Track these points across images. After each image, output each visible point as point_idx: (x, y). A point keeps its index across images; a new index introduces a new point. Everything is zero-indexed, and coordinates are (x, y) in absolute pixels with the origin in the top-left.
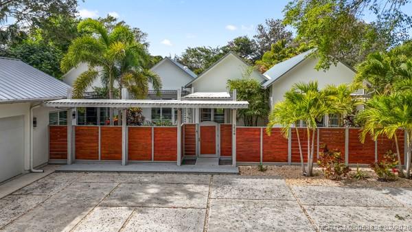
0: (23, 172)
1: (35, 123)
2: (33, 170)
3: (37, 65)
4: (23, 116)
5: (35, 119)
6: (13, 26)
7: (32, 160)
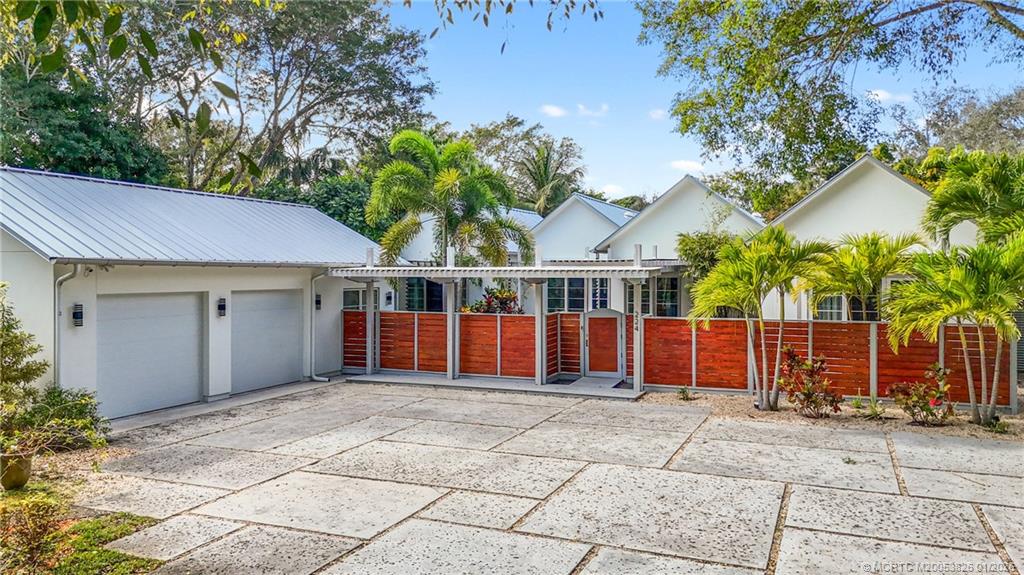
0: (301, 379)
1: (318, 302)
2: (316, 378)
3: (341, 216)
4: (301, 291)
5: (318, 296)
6: (320, 150)
7: (313, 361)
